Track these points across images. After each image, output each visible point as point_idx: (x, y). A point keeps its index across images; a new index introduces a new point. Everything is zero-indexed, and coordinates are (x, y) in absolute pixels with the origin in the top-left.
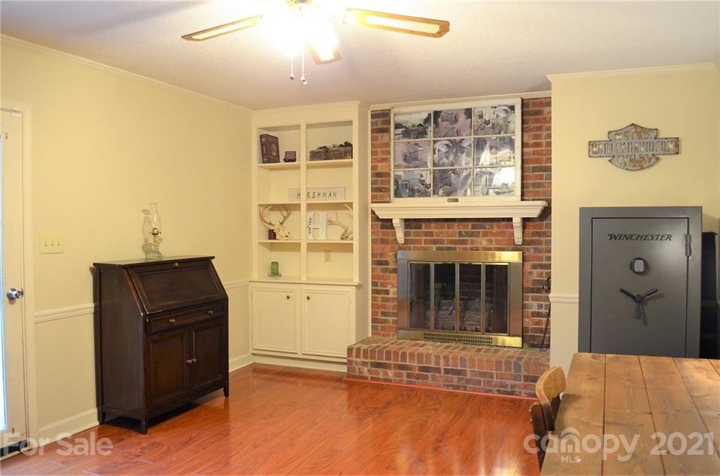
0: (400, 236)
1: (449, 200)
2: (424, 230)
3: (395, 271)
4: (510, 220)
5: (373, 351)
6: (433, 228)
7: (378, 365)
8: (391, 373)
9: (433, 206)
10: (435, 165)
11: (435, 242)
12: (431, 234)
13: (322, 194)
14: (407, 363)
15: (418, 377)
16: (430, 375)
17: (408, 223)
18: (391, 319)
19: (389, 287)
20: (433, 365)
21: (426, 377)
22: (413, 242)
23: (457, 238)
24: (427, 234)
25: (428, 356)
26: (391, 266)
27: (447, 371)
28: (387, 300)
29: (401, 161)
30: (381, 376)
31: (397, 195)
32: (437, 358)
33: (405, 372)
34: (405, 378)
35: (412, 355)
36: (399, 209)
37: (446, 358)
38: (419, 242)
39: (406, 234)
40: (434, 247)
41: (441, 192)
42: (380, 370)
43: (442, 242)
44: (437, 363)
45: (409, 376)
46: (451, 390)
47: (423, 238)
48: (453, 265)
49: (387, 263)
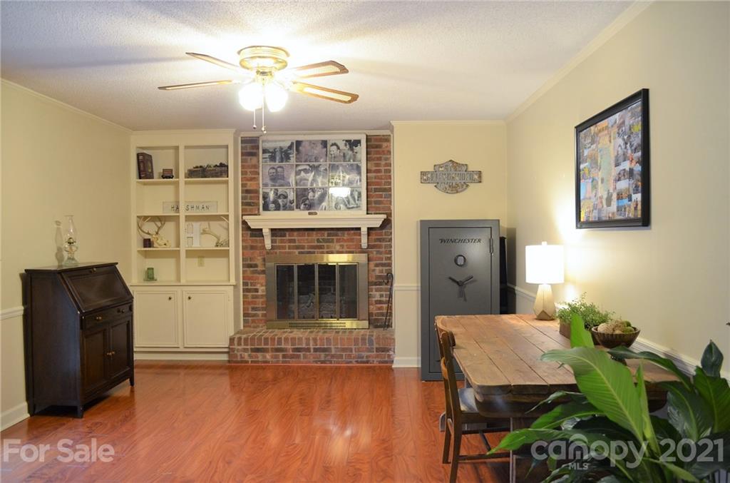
0: (268, 243)
1: (310, 214)
2: (287, 237)
3: (263, 272)
4: (359, 229)
5: (253, 339)
6: (295, 236)
7: (258, 350)
8: (268, 356)
9: (296, 218)
10: (297, 184)
11: (297, 247)
12: (294, 241)
13: (195, 208)
14: (283, 346)
15: (292, 356)
16: (301, 354)
17: (274, 232)
18: (260, 313)
19: (258, 286)
20: (304, 346)
21: (298, 357)
22: (279, 247)
23: (316, 244)
24: (290, 241)
25: (300, 339)
26: (260, 269)
27: (316, 350)
28: (257, 297)
29: (268, 181)
30: (260, 359)
31: (266, 208)
32: (308, 339)
33: (280, 354)
34: (281, 359)
35: (286, 339)
36: (267, 221)
37: (315, 340)
38: (284, 247)
39: (273, 241)
40: (297, 251)
41: (302, 206)
42: (259, 354)
43: (303, 247)
44: (308, 344)
45: (284, 356)
46: (319, 364)
47: (287, 245)
48: (313, 266)
49: (256, 266)
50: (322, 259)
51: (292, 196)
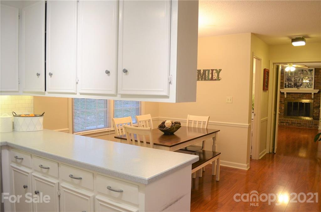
0: (285, 96)
1: (298, 89)
2: (291, 95)
3: (284, 104)
4: (311, 93)
6: (293, 95)
7: (282, 122)
8: (284, 124)
9: (294, 90)
10: (294, 81)
11: (293, 97)
12: (293, 96)
14: (288, 122)
15: (291, 125)
16: (293, 124)
17: (287, 93)
18: (282, 114)
19: (282, 107)
20: (294, 122)
21: (292, 125)
22: (289, 97)
23: (299, 97)
24: (292, 96)
25: (293, 120)
26: (283, 102)
27: (297, 123)
28: (282, 110)
29: (286, 80)
30: (282, 124)
31: (285, 87)
32: (295, 121)
33: (288, 124)
34: (288, 125)
35: (289, 120)
37: (297, 121)
38: (290, 97)
39: (287, 96)
40: (293, 98)
41: (295, 87)
42: (282, 123)
43: (295, 98)
44: (295, 122)
45: (289, 124)
46: (298, 127)
47: (291, 97)
48: (298, 102)
49: (282, 102)
50: (300, 101)
51: (293, 84)
